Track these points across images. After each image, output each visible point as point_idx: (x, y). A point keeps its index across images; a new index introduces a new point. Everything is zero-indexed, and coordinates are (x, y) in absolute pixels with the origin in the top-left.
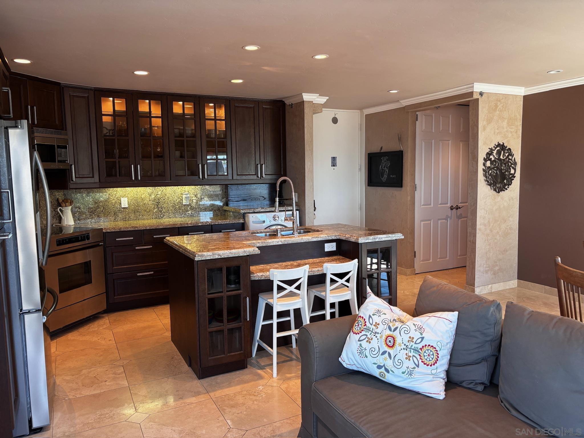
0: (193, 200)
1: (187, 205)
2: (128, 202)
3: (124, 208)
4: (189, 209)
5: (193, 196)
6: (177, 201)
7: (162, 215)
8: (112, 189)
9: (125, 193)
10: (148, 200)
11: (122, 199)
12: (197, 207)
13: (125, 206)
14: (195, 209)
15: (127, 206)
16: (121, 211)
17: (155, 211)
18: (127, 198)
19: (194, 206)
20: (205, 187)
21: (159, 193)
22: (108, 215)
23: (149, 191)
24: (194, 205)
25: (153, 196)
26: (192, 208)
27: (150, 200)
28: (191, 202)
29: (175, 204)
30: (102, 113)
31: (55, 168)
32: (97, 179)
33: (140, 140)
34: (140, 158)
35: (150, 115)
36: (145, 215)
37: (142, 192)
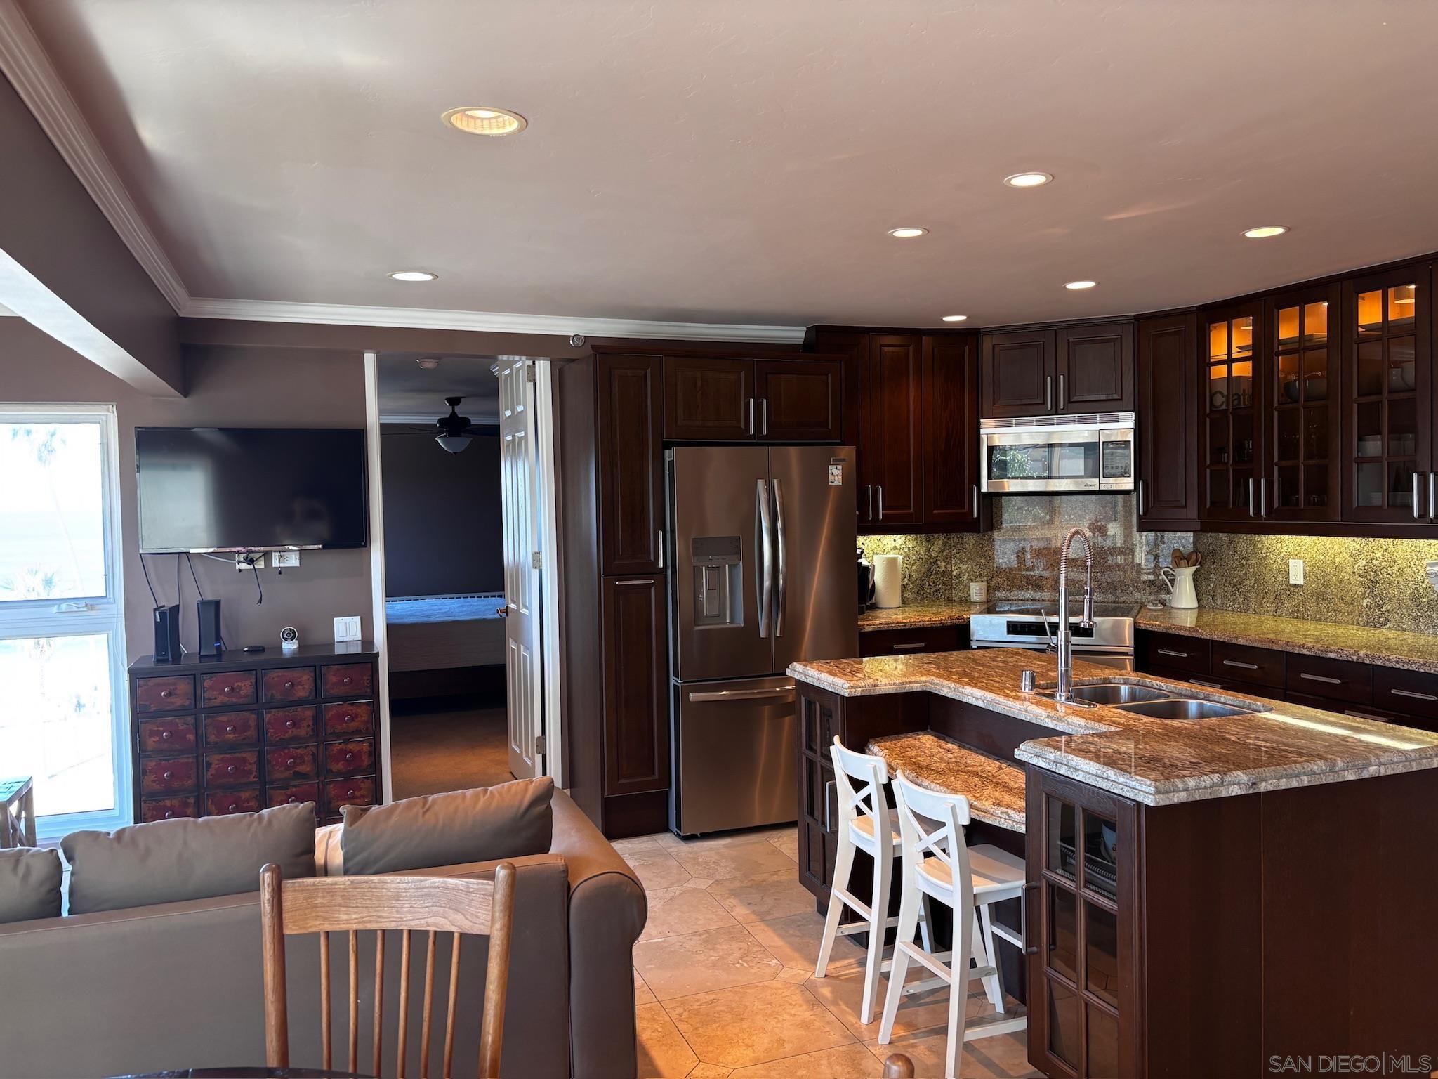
2: (1305, 573)
3: (1295, 586)
6: (1426, 583)
7: (1381, 619)
8: (1271, 537)
9: (1298, 548)
10: (1350, 571)
11: (1291, 561)
13: (1297, 583)
15: (1301, 582)
16: (1288, 593)
17: (1364, 605)
18: (1302, 561)
21: (1379, 555)
22: (1263, 598)
23: (1352, 548)
25: (1362, 562)
27: (1354, 572)
29: (1419, 591)
30: (1207, 361)
31: (1096, 488)
32: (1192, 512)
33: (1276, 414)
34: (1276, 459)
35: (1303, 344)
36: (1340, 611)
37: (1336, 547)
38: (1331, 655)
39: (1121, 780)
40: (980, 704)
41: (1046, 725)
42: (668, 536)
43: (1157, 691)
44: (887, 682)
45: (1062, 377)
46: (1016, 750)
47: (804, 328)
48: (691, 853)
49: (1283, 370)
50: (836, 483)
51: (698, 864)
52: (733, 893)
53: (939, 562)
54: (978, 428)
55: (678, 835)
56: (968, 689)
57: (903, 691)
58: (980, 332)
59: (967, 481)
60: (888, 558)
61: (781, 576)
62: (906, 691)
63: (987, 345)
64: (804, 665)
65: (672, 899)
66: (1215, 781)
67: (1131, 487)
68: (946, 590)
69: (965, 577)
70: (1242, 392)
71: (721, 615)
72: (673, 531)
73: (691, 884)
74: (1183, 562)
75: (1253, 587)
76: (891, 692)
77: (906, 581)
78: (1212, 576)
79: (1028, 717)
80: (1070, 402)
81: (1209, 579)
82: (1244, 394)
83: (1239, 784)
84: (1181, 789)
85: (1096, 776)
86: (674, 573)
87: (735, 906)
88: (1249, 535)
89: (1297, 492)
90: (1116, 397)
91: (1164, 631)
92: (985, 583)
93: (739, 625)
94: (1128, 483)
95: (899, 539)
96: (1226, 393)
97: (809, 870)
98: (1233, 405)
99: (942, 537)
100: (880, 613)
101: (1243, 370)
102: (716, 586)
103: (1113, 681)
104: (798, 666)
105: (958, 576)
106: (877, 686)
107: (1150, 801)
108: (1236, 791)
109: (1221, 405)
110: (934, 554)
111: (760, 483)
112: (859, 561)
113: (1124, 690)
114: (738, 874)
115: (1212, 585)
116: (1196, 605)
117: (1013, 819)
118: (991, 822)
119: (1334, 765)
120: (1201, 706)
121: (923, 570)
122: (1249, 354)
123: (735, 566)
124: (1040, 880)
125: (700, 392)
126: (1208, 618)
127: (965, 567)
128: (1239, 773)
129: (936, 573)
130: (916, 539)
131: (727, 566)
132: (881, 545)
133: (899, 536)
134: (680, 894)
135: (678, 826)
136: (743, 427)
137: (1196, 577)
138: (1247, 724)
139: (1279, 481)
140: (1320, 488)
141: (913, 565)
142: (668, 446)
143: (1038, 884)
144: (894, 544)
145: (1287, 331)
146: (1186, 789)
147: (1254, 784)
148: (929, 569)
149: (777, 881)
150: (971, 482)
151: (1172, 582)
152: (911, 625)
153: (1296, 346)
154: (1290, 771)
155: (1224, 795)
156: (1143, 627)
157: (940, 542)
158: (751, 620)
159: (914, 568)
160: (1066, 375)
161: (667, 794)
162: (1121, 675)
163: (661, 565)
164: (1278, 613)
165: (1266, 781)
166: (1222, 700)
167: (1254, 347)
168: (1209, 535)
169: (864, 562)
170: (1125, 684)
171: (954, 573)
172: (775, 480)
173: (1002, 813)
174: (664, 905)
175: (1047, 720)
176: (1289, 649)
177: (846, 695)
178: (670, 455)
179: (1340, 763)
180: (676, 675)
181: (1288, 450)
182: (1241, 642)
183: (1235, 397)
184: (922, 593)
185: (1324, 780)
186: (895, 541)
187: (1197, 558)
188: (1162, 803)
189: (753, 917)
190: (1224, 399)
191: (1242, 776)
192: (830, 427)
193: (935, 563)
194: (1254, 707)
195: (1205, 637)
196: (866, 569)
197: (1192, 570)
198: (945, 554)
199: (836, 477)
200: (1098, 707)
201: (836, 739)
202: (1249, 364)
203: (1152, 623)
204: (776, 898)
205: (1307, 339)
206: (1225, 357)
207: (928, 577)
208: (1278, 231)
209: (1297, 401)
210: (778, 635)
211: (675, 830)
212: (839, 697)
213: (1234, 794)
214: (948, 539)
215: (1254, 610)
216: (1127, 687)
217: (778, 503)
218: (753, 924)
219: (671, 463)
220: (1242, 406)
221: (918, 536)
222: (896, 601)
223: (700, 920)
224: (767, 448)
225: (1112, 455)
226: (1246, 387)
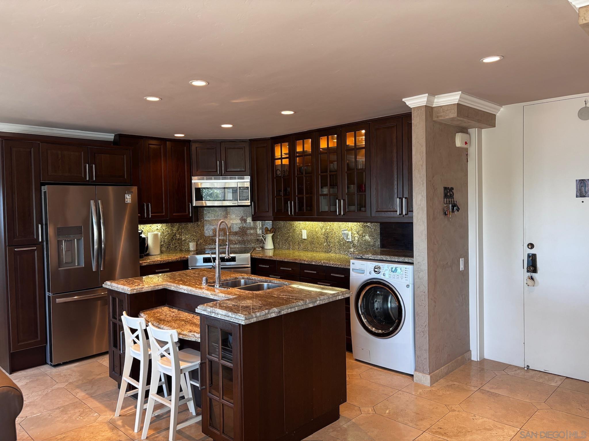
0: (355, 237)
1: (350, 242)
2: (307, 234)
3: (304, 239)
4: (351, 246)
5: (355, 233)
6: (342, 237)
7: (330, 250)
8: (297, 222)
9: (305, 226)
10: (320, 233)
11: (303, 231)
12: (358, 245)
13: (305, 238)
14: (357, 247)
15: (306, 238)
16: (302, 242)
17: (325, 245)
18: (306, 230)
19: (356, 244)
20: (366, 224)
21: (328, 228)
22: (295, 244)
23: (321, 226)
24: (356, 242)
25: (324, 230)
26: (354, 246)
27: (321, 234)
28: (353, 239)
29: (340, 240)
30: (274, 158)
31: (237, 205)
32: (270, 214)
33: (296, 178)
34: (297, 194)
35: (303, 154)
36: (318, 248)
37: (316, 225)
38: (313, 263)
39: (234, 316)
40: (186, 292)
41: (210, 298)
42: (44, 227)
43: (254, 281)
44: (148, 286)
45: (223, 161)
46: (196, 309)
47: (114, 135)
48: (57, 372)
49: (298, 163)
50: (128, 202)
51: (61, 376)
52: (78, 387)
53: (176, 235)
54: (191, 180)
55: (51, 365)
56: (181, 286)
57: (155, 289)
58: (191, 142)
59: (187, 201)
60: (154, 234)
61: (103, 243)
62: (156, 289)
63: (194, 147)
64: (111, 282)
65: (46, 394)
66: (266, 312)
67: (249, 204)
68: (179, 246)
69: (188, 240)
70: (286, 170)
71: (73, 262)
72: (46, 224)
73: (56, 386)
74: (268, 232)
75: (291, 240)
76: (149, 290)
77: (162, 243)
78: (278, 236)
79: (204, 295)
80: (226, 171)
81: (277, 238)
82: (286, 171)
83: (275, 312)
84: (254, 317)
85: (225, 316)
86: (47, 244)
87: (78, 392)
88: (290, 222)
89: (303, 206)
90: (243, 170)
91: (261, 258)
92: (196, 243)
93: (82, 266)
94: (248, 203)
95: (159, 226)
96: (280, 170)
97: (114, 371)
98: (283, 175)
99: (178, 224)
100: (150, 257)
101: (286, 162)
102: (70, 249)
103: (238, 278)
104: (108, 283)
105: (184, 240)
106: (143, 288)
107: (243, 323)
108: (273, 315)
109: (279, 175)
110: (174, 232)
111: (92, 202)
112: (141, 235)
113: (242, 281)
114: (81, 378)
115: (278, 240)
116: (273, 248)
117: (195, 337)
118: (187, 339)
119: (306, 302)
120: (268, 285)
121: (170, 238)
122: (288, 156)
123: (80, 239)
124: (206, 360)
125: (61, 160)
126: (277, 252)
127: (187, 236)
128: (275, 308)
129: (176, 239)
130: (167, 226)
131: (76, 239)
132: (151, 229)
133: (159, 224)
134: (50, 392)
135: (51, 361)
136: (83, 176)
137: (273, 237)
138: (281, 290)
139: (298, 202)
140: (310, 205)
141: (165, 236)
142: (44, 184)
143: (205, 361)
144: (157, 228)
145: (299, 149)
146: (256, 317)
147: (279, 312)
148: (172, 238)
149: (100, 378)
150: (188, 202)
151: (265, 239)
152: (163, 262)
153: (302, 154)
154: (291, 306)
155: (269, 317)
156: (254, 257)
157: (177, 227)
158: (88, 263)
159: (166, 237)
160: (225, 161)
161: (45, 347)
162: (241, 276)
163: (40, 240)
164: (299, 249)
165: (284, 310)
166: (275, 282)
167: (289, 154)
168: (277, 221)
169: (143, 236)
170: (243, 279)
171: (183, 239)
172: (99, 201)
173: (192, 335)
174: (41, 398)
175: (211, 296)
176: (300, 262)
177: (129, 293)
178: (44, 189)
179: (308, 301)
180: (49, 291)
181: (300, 191)
182: (286, 260)
183: (284, 172)
184: (169, 248)
185: (303, 308)
186: (157, 226)
187: (274, 230)
188: (247, 323)
189: (87, 396)
190: (280, 172)
191: (276, 310)
192: (126, 178)
193: (175, 235)
194: (285, 284)
195: (274, 259)
196: (144, 239)
197: (272, 234)
198: (179, 231)
199: (129, 200)
200: (230, 289)
201: (124, 313)
202: (288, 160)
203: (258, 255)
204: (98, 385)
205: (305, 152)
206: (280, 157)
207: (172, 241)
208: (292, 113)
209: (302, 174)
210: (102, 270)
211: (49, 363)
212: (126, 295)
213: (273, 317)
214: (180, 225)
215: (292, 248)
216: (243, 280)
217: (101, 211)
218: (86, 399)
219: (45, 192)
220: (286, 175)
221: (168, 224)
222: (158, 252)
223: (60, 402)
224: (95, 186)
225: (242, 192)
226: (287, 168)
